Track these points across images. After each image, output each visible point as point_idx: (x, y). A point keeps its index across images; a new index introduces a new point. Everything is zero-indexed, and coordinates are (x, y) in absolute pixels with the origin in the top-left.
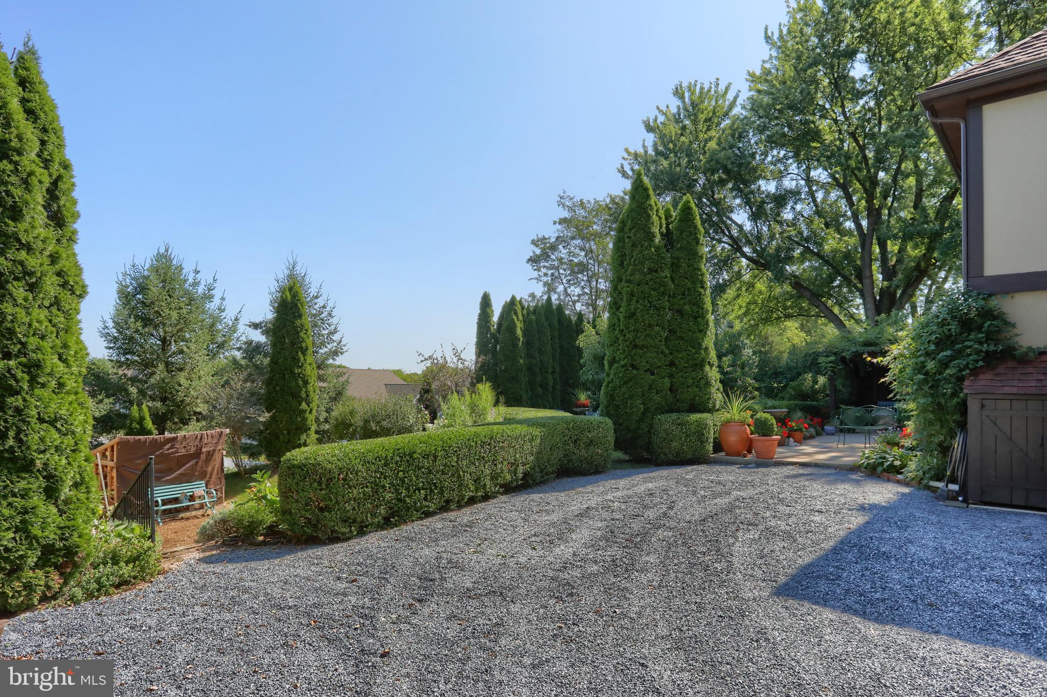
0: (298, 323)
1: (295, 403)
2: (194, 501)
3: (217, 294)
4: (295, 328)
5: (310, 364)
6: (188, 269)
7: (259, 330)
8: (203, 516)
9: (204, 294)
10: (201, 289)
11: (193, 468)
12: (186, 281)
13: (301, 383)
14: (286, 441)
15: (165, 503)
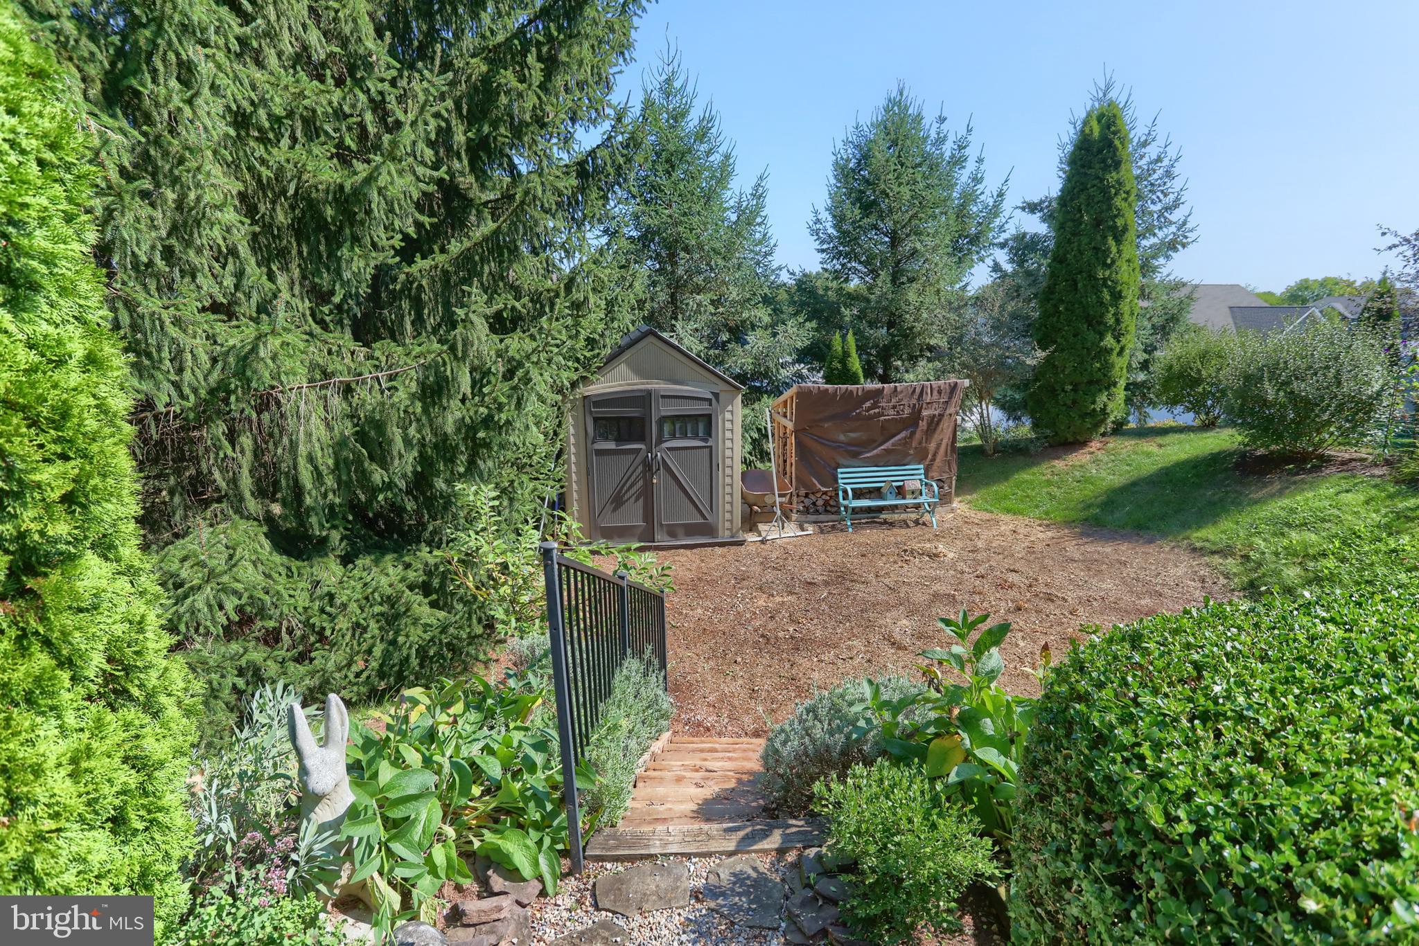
0: (1112, 177)
1: (1091, 336)
2: (904, 498)
3: (972, 153)
4: (1104, 191)
5: (1129, 261)
6: (929, 119)
7: (1039, 214)
8: (917, 522)
9: (953, 156)
10: (948, 149)
11: (906, 442)
12: (925, 139)
13: (1106, 296)
14: (1069, 402)
15: (858, 494)
